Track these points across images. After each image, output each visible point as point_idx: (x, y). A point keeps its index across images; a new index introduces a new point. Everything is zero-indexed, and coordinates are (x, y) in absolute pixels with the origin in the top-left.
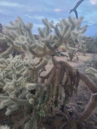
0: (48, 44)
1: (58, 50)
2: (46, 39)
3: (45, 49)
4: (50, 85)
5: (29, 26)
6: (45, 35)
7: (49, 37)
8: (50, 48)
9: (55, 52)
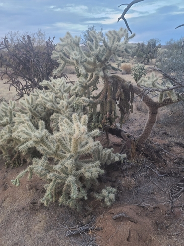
0: (97, 57)
1: (108, 63)
2: (95, 52)
3: (95, 63)
4: (103, 102)
5: (77, 40)
6: (94, 48)
7: (98, 50)
8: (100, 61)
9: (105, 65)
